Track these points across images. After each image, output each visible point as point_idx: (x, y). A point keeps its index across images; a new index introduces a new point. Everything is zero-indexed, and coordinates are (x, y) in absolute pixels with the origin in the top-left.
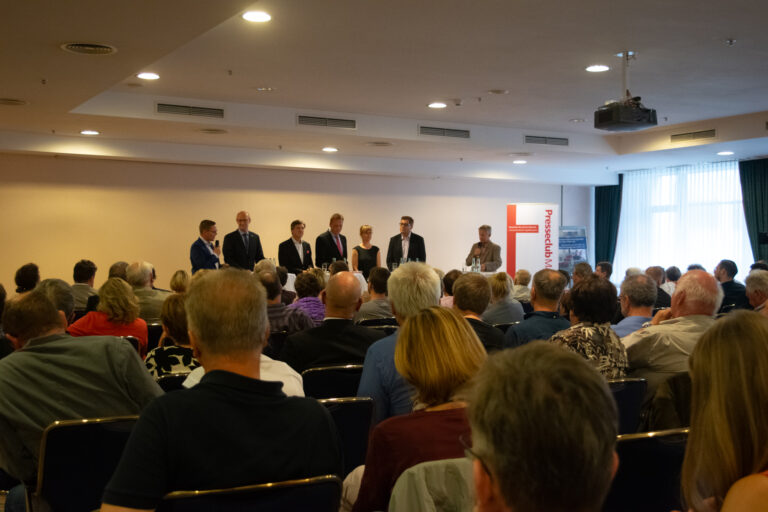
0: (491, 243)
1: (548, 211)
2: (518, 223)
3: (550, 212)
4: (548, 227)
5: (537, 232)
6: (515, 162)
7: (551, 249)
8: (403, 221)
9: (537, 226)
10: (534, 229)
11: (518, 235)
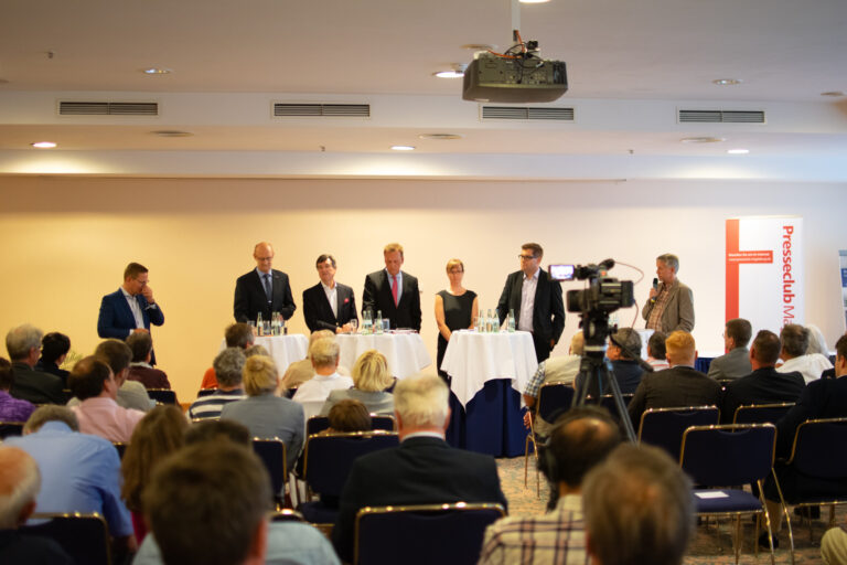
0: (677, 282)
1: (787, 228)
2: (741, 249)
3: (789, 229)
4: (787, 253)
5: (771, 262)
6: (731, 152)
7: (793, 289)
8: (524, 253)
9: (771, 252)
10: (767, 257)
11: (741, 266)
